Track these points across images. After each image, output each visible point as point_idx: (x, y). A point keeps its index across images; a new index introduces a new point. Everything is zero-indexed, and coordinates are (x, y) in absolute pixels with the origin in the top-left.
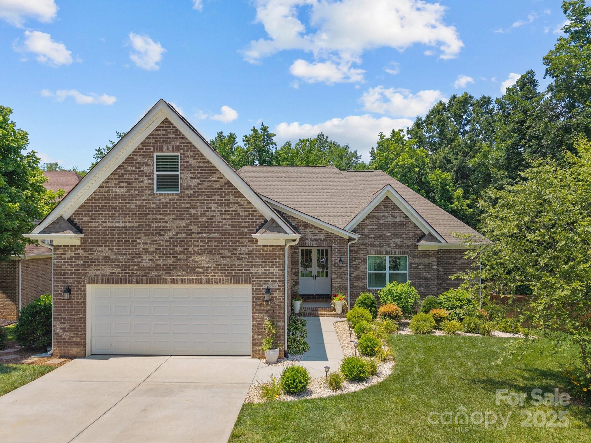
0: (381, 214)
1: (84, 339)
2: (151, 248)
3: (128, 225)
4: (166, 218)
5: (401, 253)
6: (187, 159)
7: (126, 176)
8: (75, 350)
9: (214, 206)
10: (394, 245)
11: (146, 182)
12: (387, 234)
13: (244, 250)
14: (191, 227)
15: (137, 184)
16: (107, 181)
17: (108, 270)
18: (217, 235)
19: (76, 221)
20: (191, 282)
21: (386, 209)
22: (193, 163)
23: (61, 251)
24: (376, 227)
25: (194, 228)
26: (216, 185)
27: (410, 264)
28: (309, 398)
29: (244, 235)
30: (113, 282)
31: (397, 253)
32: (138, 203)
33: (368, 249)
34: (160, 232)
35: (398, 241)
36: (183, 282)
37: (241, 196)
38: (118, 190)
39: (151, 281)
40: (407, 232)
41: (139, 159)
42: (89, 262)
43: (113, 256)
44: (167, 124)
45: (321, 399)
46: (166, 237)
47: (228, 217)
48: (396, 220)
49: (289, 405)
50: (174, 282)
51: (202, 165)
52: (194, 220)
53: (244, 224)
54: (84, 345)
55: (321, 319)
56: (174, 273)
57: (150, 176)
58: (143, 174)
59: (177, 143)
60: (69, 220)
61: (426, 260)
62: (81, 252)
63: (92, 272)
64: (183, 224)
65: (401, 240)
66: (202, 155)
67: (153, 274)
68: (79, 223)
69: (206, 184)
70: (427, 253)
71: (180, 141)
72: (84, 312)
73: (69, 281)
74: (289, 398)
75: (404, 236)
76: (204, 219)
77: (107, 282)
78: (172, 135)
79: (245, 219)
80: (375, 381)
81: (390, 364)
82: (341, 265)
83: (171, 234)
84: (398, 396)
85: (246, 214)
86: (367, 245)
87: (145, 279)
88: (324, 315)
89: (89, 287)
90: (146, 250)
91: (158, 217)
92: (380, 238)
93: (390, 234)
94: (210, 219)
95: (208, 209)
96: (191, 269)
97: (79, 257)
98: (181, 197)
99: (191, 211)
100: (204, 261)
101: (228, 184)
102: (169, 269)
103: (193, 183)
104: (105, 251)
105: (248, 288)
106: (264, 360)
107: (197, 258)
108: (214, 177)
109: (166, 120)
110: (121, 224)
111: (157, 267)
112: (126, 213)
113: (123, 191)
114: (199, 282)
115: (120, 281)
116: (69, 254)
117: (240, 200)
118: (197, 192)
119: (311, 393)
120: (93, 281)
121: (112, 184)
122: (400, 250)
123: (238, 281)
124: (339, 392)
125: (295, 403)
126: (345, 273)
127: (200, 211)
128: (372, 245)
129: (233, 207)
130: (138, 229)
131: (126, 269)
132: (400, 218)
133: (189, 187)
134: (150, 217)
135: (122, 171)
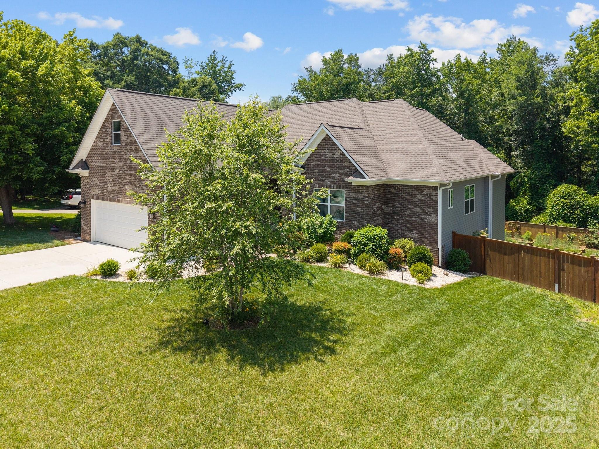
0: (323, 151)
1: (90, 231)
2: (111, 180)
3: (103, 165)
4: (116, 161)
5: (338, 187)
6: (123, 123)
7: (102, 135)
8: (87, 237)
9: (132, 153)
10: (333, 180)
11: (109, 138)
14: (124, 167)
15: (106, 140)
17: (97, 192)
18: (134, 172)
19: (87, 162)
21: (327, 146)
23: (83, 179)
24: (319, 163)
26: (133, 140)
27: (346, 198)
31: (335, 187)
32: (106, 151)
34: (114, 169)
35: (336, 176)
36: (121, 201)
40: (343, 168)
41: (107, 124)
42: (91, 187)
43: (99, 184)
48: (334, 156)
52: (125, 162)
54: (90, 235)
56: (118, 196)
57: (110, 135)
58: (108, 133)
61: (359, 195)
62: (89, 180)
63: (92, 192)
64: (121, 165)
65: (338, 175)
67: (111, 195)
69: (130, 139)
70: (360, 188)
72: (90, 216)
73: (85, 197)
75: (341, 171)
76: (129, 162)
83: (117, 171)
87: (109, 198)
91: (113, 160)
92: (323, 173)
93: (329, 170)
95: (130, 155)
97: (88, 183)
98: (121, 148)
99: (124, 156)
100: (129, 189)
102: (117, 193)
103: (125, 138)
104: (96, 180)
107: (126, 187)
111: (113, 191)
112: (103, 158)
113: (101, 144)
114: (127, 202)
116: (85, 181)
118: (126, 144)
121: (98, 140)
122: (337, 184)
127: (127, 156)
128: (316, 179)
129: (140, 154)
130: (106, 168)
131: (102, 191)
132: (337, 155)
133: (123, 141)
134: (110, 160)
135: (101, 132)
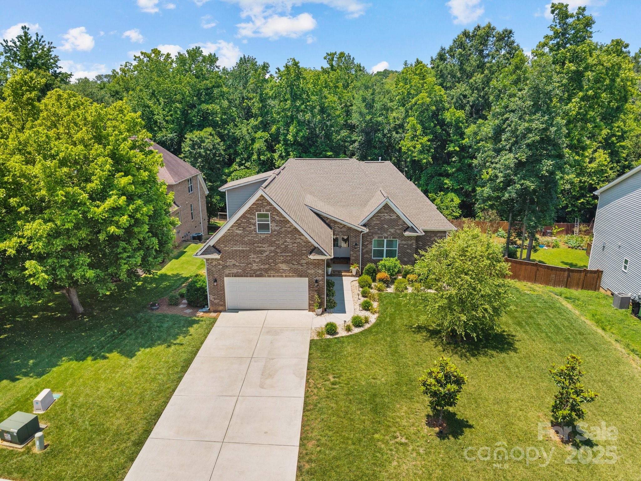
0: (382, 214)
1: (225, 303)
2: (257, 260)
3: (244, 249)
4: (264, 246)
5: (394, 238)
6: (274, 216)
7: (242, 225)
8: (221, 308)
9: (288, 240)
10: (390, 233)
11: (253, 227)
12: (386, 226)
13: (304, 261)
14: (277, 250)
15: (248, 229)
16: (232, 227)
17: (235, 271)
18: (290, 254)
19: (217, 247)
20: (278, 276)
21: (386, 211)
22: (277, 218)
23: (210, 261)
24: (379, 222)
25: (278, 251)
26: (289, 230)
27: (399, 244)
28: (337, 336)
29: (304, 254)
30: (238, 276)
31: (391, 238)
32: (249, 238)
33: (374, 235)
34: (261, 252)
35: (392, 231)
36: (273, 276)
37: (302, 235)
38: (238, 231)
39: (257, 276)
40: (398, 225)
41: (249, 216)
42: (225, 267)
43: (237, 264)
44: (262, 198)
45: (342, 337)
46: (264, 255)
47: (296, 245)
48: (391, 218)
49: (329, 340)
50: (269, 276)
51: (282, 219)
52: (278, 247)
53: (304, 249)
54: (225, 306)
55: (344, 278)
56: (269, 272)
57: (254, 225)
58: (250, 223)
59: (268, 208)
60: (213, 246)
61: (409, 242)
62: (221, 262)
63: (227, 271)
64: (273, 248)
65: (394, 230)
66: (281, 214)
67: (258, 273)
68: (218, 248)
69: (284, 229)
70: (410, 238)
71: (270, 207)
72: (224, 291)
73: (216, 276)
74: (329, 337)
75: (396, 228)
76: (283, 246)
77: (235, 276)
78: (265, 204)
79: (304, 246)
80: (367, 326)
81: (376, 315)
82: (356, 247)
83: (267, 253)
84: (374, 335)
85: (305, 244)
86: (373, 233)
87: (254, 275)
88: (345, 276)
89: (226, 279)
90: (255, 262)
91: (260, 245)
92: (382, 229)
94: (287, 246)
95: (286, 241)
96: (277, 271)
97: (219, 264)
98: (271, 236)
99: (277, 242)
100: (284, 266)
101: (295, 229)
102: (266, 271)
103: (277, 228)
104: (233, 262)
105: (306, 280)
106: (315, 313)
107: (280, 265)
108: (288, 225)
109: (262, 196)
110: (241, 249)
111: (260, 269)
112: (243, 243)
113: (240, 232)
114: (282, 276)
115: (242, 276)
116: (214, 263)
117: (302, 237)
118: (279, 233)
119: (337, 333)
120: (227, 276)
121: (234, 228)
122: (393, 236)
123: (301, 276)
124: (350, 333)
125: (331, 339)
126: (359, 251)
127: (281, 242)
128: (376, 233)
129: (298, 241)
130: (250, 251)
131: (244, 270)
133: (275, 231)
134: (255, 245)
135: (240, 222)
